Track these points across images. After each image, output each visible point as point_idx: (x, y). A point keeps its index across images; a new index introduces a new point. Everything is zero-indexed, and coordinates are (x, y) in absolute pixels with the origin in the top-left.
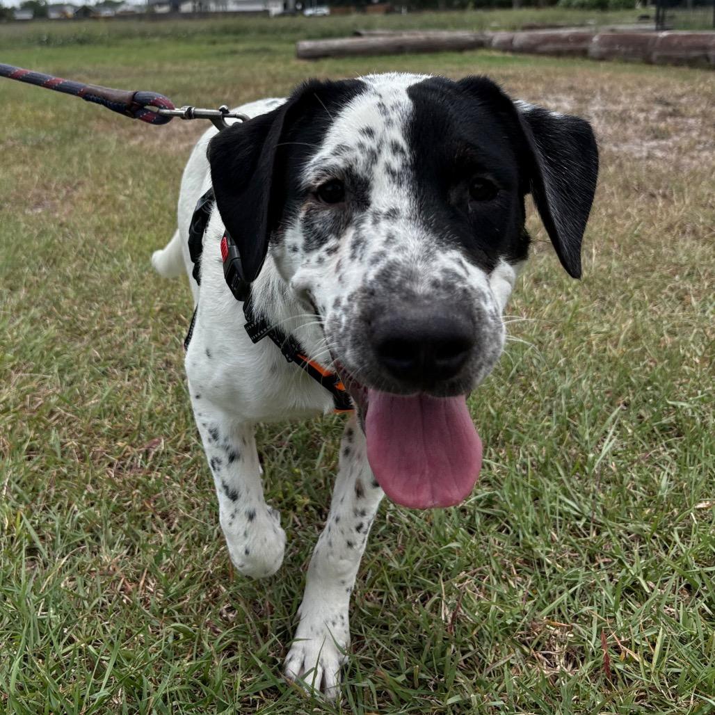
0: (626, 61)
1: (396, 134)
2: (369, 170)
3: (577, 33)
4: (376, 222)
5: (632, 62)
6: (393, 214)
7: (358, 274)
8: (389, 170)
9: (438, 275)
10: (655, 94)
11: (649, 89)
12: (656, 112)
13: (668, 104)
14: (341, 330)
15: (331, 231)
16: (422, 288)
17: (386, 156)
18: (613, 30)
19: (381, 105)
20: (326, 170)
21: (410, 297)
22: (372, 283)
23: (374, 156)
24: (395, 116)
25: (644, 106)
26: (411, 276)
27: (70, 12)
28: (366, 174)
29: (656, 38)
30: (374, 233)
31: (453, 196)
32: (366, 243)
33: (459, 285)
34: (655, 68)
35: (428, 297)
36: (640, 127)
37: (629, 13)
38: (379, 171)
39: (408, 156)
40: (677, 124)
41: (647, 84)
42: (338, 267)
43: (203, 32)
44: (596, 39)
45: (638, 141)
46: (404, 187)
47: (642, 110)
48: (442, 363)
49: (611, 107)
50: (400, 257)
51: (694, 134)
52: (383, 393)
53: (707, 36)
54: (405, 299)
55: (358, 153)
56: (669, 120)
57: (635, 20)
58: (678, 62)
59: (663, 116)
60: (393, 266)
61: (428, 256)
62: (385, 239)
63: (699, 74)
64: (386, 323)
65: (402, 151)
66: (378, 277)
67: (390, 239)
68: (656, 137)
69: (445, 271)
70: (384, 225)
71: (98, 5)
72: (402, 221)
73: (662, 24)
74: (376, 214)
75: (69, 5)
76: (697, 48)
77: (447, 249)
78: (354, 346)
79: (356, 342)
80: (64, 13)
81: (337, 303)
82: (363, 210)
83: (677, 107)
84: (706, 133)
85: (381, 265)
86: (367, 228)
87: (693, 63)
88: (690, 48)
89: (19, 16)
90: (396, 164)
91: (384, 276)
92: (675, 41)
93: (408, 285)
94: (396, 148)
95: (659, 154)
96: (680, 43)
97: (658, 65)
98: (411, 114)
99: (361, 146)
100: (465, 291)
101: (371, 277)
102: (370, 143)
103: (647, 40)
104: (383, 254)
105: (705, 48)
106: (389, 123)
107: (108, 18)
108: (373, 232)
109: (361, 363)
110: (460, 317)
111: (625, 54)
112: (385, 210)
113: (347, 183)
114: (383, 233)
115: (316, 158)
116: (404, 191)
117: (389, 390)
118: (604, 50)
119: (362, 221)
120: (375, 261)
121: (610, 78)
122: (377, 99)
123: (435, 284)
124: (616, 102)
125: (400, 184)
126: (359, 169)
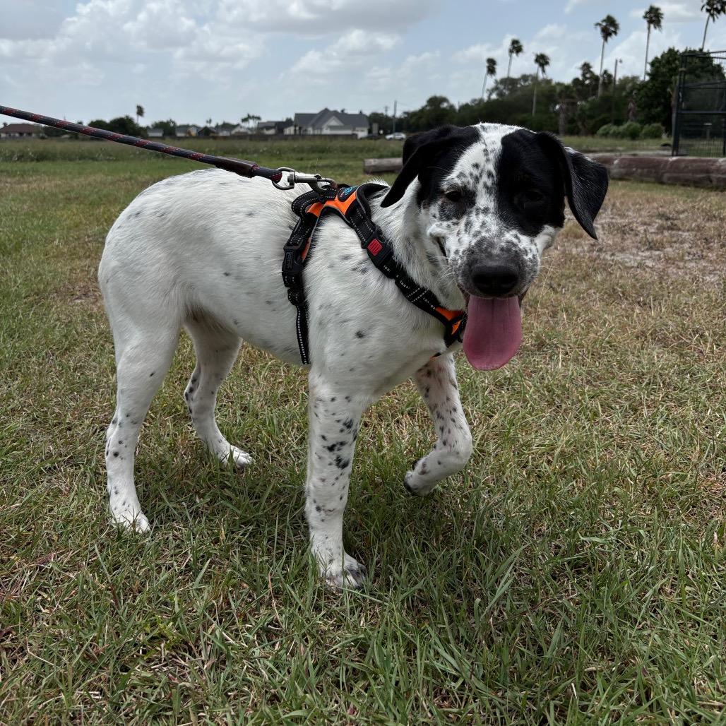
0: (642, 181)
1: (491, 167)
2: (476, 187)
3: (603, 156)
4: (477, 214)
5: (647, 182)
6: (486, 211)
7: (468, 240)
8: (485, 186)
9: (503, 244)
10: (660, 209)
11: (655, 205)
12: (657, 225)
13: (668, 219)
14: (458, 266)
15: (453, 216)
16: (496, 251)
17: (485, 179)
18: (634, 155)
19: (485, 150)
20: (451, 185)
21: (490, 256)
22: (473, 247)
23: (477, 179)
24: (491, 156)
25: (647, 220)
26: (492, 245)
27: (194, 132)
28: (474, 189)
29: (667, 161)
30: (477, 220)
31: (516, 200)
32: (472, 225)
33: (514, 249)
34: (665, 187)
35: (498, 256)
36: (638, 238)
37: (656, 141)
38: (480, 186)
39: (495, 179)
40: (672, 236)
41: (654, 200)
42: (458, 233)
43: (294, 150)
44: (616, 162)
45: (634, 251)
46: (492, 195)
47: (644, 224)
48: (504, 286)
49: (619, 221)
50: (487, 235)
51: (686, 246)
52: (476, 297)
53: (710, 161)
54: (487, 257)
55: (469, 179)
56: (666, 233)
57: (658, 147)
58: (686, 183)
59: (661, 229)
60: (483, 239)
61: (500, 234)
62: (481, 224)
63: (701, 194)
64: (478, 267)
65: (493, 176)
66: (476, 244)
67: (483, 225)
68: (651, 248)
69: (508, 242)
70: (481, 216)
71: (217, 126)
72: (490, 215)
73: (677, 151)
74: (478, 209)
75: (194, 126)
76: (702, 171)
77: (510, 230)
78: (462, 276)
79: (464, 274)
80: (189, 133)
81: (457, 252)
82: (472, 207)
83: (675, 222)
84: (697, 245)
85: (478, 238)
86: (473, 217)
87: (697, 184)
88: (695, 171)
89: (151, 134)
90: (489, 183)
91: (479, 244)
92: (683, 165)
93: (489, 250)
94: (490, 174)
95: (650, 263)
96: (686, 167)
97: (669, 184)
98: (500, 155)
99: (471, 174)
100: (516, 252)
101: (473, 244)
102: (476, 172)
103: (659, 162)
104: (479, 232)
105: (708, 171)
106: (488, 160)
107: (225, 138)
108: (475, 219)
109: (466, 284)
110: (512, 265)
111: (641, 175)
112: (482, 208)
113: (463, 194)
114: (481, 221)
115: (449, 177)
116: (492, 198)
117: (478, 296)
118: (623, 171)
119: (471, 212)
120: (475, 236)
121: (623, 195)
122: (484, 147)
123: (502, 249)
124: (623, 216)
125: (490, 194)
126: (470, 187)
